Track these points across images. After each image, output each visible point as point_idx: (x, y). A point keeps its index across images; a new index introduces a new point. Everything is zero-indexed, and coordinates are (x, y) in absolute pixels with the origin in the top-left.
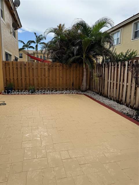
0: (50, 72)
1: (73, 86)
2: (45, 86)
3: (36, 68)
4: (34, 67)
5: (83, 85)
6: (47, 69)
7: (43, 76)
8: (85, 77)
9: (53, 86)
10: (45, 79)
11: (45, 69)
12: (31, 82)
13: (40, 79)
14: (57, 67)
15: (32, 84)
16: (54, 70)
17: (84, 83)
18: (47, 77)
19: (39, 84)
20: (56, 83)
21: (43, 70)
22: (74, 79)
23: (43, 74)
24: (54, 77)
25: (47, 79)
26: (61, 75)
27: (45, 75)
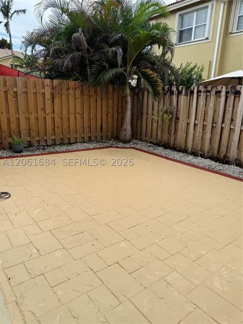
0: (57, 101)
1: (102, 132)
2: (46, 135)
3: (24, 92)
4: (20, 89)
5: (125, 130)
6: (48, 96)
7: (40, 112)
8: (129, 113)
9: (63, 134)
10: (45, 118)
11: (44, 94)
12: (14, 126)
13: (32, 117)
14: (71, 91)
15: (14, 131)
16: (64, 98)
17: (128, 126)
18: (49, 113)
19: (32, 131)
20: (69, 127)
21: (40, 97)
22: (104, 117)
23: (40, 106)
24: (65, 112)
25: (50, 118)
26: (79, 110)
27: (44, 109)
